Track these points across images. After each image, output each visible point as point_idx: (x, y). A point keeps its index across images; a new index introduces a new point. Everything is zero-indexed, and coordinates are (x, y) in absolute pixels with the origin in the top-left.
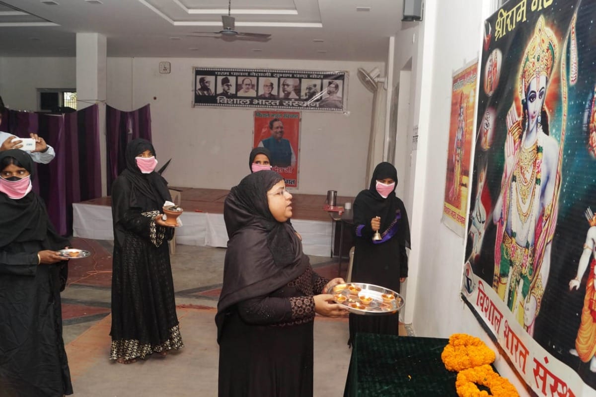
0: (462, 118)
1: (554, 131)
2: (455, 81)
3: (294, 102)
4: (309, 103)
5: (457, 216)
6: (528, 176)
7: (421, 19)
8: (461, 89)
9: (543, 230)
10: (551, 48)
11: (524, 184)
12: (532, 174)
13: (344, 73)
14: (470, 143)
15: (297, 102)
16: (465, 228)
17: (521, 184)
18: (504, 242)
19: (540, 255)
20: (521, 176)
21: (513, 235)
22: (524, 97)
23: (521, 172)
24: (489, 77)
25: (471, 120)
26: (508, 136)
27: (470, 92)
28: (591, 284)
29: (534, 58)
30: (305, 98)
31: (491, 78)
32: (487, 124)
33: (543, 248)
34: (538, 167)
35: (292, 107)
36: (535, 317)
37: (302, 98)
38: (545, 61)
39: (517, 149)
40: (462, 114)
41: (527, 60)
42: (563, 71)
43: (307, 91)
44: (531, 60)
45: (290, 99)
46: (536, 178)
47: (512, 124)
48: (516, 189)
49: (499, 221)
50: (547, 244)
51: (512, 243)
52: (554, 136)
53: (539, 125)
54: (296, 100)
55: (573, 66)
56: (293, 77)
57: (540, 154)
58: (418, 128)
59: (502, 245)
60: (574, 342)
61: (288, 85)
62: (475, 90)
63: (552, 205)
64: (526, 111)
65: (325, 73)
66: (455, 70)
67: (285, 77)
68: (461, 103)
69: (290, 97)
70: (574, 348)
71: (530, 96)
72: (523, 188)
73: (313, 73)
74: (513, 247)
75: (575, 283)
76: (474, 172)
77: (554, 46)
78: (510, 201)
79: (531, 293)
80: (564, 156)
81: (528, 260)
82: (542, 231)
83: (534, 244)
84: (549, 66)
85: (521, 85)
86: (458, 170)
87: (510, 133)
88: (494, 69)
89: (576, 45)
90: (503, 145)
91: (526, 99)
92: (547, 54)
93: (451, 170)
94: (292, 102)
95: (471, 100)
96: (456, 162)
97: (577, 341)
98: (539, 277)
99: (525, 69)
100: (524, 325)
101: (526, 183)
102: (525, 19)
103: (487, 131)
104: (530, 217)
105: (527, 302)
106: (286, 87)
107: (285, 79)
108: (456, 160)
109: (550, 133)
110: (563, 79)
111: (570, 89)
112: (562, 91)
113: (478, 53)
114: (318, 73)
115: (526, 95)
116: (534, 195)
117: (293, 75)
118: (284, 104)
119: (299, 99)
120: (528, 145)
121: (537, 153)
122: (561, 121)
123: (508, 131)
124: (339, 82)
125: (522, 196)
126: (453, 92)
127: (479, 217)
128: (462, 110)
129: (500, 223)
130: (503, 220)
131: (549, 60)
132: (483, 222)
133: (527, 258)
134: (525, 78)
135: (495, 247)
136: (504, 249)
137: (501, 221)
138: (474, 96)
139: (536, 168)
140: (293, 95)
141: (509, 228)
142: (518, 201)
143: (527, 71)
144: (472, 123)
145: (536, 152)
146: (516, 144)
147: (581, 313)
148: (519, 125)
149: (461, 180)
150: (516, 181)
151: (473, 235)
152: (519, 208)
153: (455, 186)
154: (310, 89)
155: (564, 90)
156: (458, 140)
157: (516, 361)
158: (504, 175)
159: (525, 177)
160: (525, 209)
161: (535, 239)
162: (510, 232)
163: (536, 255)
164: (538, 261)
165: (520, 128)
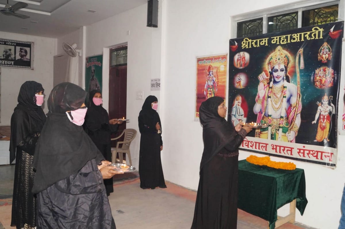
2: (200, 60)
6: (279, 96)
10: (287, 57)
12: (281, 95)
14: (224, 87)
17: (274, 98)
18: (263, 119)
19: (293, 118)
20: (274, 96)
21: (269, 116)
22: (270, 70)
24: (239, 61)
25: (223, 77)
26: (260, 83)
27: (220, 66)
28: (320, 121)
29: (276, 59)
30: (3, 58)
31: (241, 62)
32: (239, 79)
33: (294, 116)
34: (284, 93)
36: (295, 137)
41: (271, 58)
42: (297, 64)
43: (5, 54)
44: (274, 59)
46: (283, 96)
47: (263, 79)
48: (271, 100)
49: (259, 113)
50: (297, 114)
51: (268, 119)
53: (284, 80)
55: (302, 64)
57: (285, 89)
59: (261, 120)
60: (315, 138)
62: (225, 65)
63: (297, 103)
64: (272, 75)
70: (315, 139)
72: (276, 100)
74: (269, 120)
75: (315, 122)
76: (229, 97)
77: (289, 57)
78: (267, 104)
79: (290, 130)
80: (301, 88)
82: (291, 111)
83: (287, 116)
84: (286, 62)
85: (268, 67)
87: (262, 82)
88: (242, 59)
89: (303, 58)
90: (257, 87)
91: (272, 71)
92: (285, 58)
93: (201, 98)
95: (222, 69)
97: (316, 137)
98: (295, 124)
99: (270, 61)
100: (289, 141)
101: (277, 98)
102: (267, 45)
103: (240, 81)
105: (288, 134)
109: (290, 82)
110: (297, 67)
111: (301, 71)
112: (297, 70)
116: (283, 101)
120: (278, 86)
122: (297, 79)
123: (260, 82)
125: (275, 102)
126: (198, 65)
128: (211, 73)
131: (286, 60)
132: (242, 115)
133: (283, 121)
136: (263, 122)
137: (261, 112)
138: (225, 68)
142: (272, 104)
143: (272, 62)
144: (225, 78)
145: (283, 88)
146: (266, 86)
147: (317, 129)
150: (271, 98)
151: (234, 121)
152: (273, 106)
155: (298, 70)
157: (285, 154)
158: (257, 97)
159: (277, 96)
160: (277, 106)
161: (287, 114)
162: (267, 115)
163: (289, 119)
164: (292, 120)
165: (268, 80)
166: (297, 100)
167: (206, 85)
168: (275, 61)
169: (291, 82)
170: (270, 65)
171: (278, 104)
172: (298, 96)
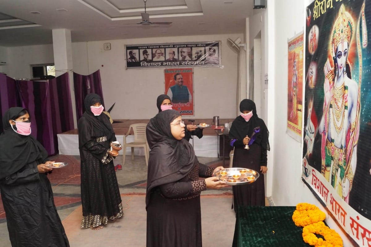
0: (296, 68)
1: (354, 76)
2: (290, 45)
3: (189, 62)
4: (198, 62)
5: (296, 129)
6: (340, 104)
7: (265, 7)
8: (294, 50)
9: (351, 138)
10: (349, 24)
11: (338, 109)
12: (342, 103)
13: (219, 42)
14: (301, 84)
15: (190, 62)
16: (302, 136)
17: (335, 109)
18: (327, 145)
19: (350, 153)
20: (336, 104)
21: (332, 141)
22: (334, 55)
23: (335, 102)
24: (312, 43)
25: (301, 70)
26: (325, 79)
27: (300, 52)
29: (339, 31)
30: (195, 59)
32: (312, 72)
33: (352, 149)
34: (346, 99)
35: (187, 66)
36: (349, 192)
37: (193, 59)
38: (346, 32)
39: (332, 88)
40: (295, 66)
41: (335, 32)
42: (358, 39)
43: (196, 55)
44: (338, 32)
45: (186, 61)
46: (345, 105)
48: (333, 112)
49: (323, 133)
50: (354, 146)
51: (332, 146)
52: (354, 79)
53: (345, 72)
54: (189, 61)
55: (364, 36)
56: (187, 47)
57: (346, 91)
58: (268, 75)
59: (325, 147)
61: (184, 52)
62: (303, 51)
63: (356, 122)
64: (336, 64)
65: (206, 43)
66: (290, 38)
67: (182, 47)
68: (294, 59)
69: (186, 59)
71: (338, 55)
72: (337, 112)
73: (199, 43)
74: (332, 148)
76: (305, 102)
77: (352, 23)
78: (329, 120)
79: (345, 177)
80: (361, 92)
81: (343, 156)
83: (346, 146)
84: (349, 36)
85: (332, 48)
86: (295, 101)
87: (327, 78)
88: (314, 38)
89: (365, 23)
90: (323, 85)
91: (336, 56)
92: (347, 28)
93: (290, 101)
94: (188, 63)
95: (301, 57)
96: (294, 96)
98: (350, 167)
99: (334, 38)
100: (343, 196)
101: (338, 108)
102: (332, 7)
103: (312, 76)
104: (342, 129)
105: (343, 183)
106: (183, 53)
107: (181, 48)
108: (293, 95)
109: (352, 78)
110: (358, 44)
111: (363, 50)
112: (358, 51)
113: (303, 27)
114: (202, 43)
115: (336, 54)
116: (344, 116)
117: (187, 45)
118: (182, 64)
119: (192, 60)
120: (339, 85)
121: (345, 90)
122: (359, 70)
123: (325, 77)
124: (215, 48)
125: (337, 117)
126: (289, 52)
127: (310, 130)
128: (295, 63)
129: (324, 134)
130: (325, 131)
131: (349, 32)
132: (313, 133)
133: (342, 155)
134: (334, 43)
135: (322, 148)
136: (327, 150)
137: (324, 132)
138: (303, 55)
139: (345, 99)
140: (188, 58)
141: (330, 136)
142: (334, 120)
143: (335, 39)
144: (302, 71)
146: (331, 84)
148: (332, 73)
149: (297, 107)
150: (332, 108)
151: (307, 141)
152: (335, 124)
153: (294, 111)
154: (197, 53)
155: (360, 51)
156: (294, 82)
157: (339, 219)
158: (324, 104)
159: (338, 105)
160: (339, 125)
161: (346, 143)
162: (330, 139)
163: (347, 153)
164: (349, 157)
165: (333, 75)
166: (357, 115)
167: (292, 81)
168: (338, 35)
169: (353, 76)
170: (333, 44)
171: (340, 120)
172: (358, 109)
